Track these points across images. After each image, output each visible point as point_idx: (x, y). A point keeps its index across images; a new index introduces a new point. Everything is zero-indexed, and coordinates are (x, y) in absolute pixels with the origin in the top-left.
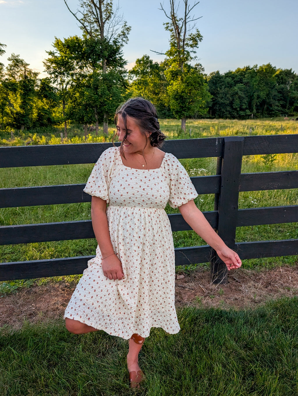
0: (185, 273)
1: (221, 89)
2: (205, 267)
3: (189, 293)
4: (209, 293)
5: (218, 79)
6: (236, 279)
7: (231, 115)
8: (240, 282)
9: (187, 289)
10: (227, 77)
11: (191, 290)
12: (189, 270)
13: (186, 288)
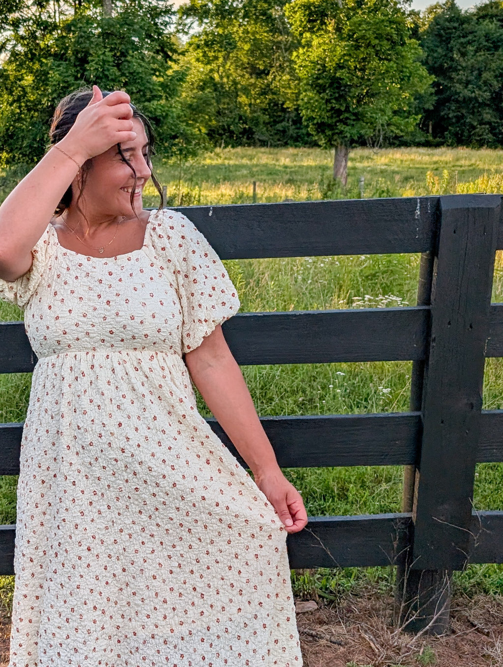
0: (320, 596)
1: (463, 55)
2: (384, 583)
3: (329, 655)
4: (388, 658)
5: (456, 25)
6: (476, 622)
7: (494, 135)
8: (488, 634)
9: (323, 642)
10: (484, 17)
11: (336, 646)
12: (332, 588)
13: (322, 638)
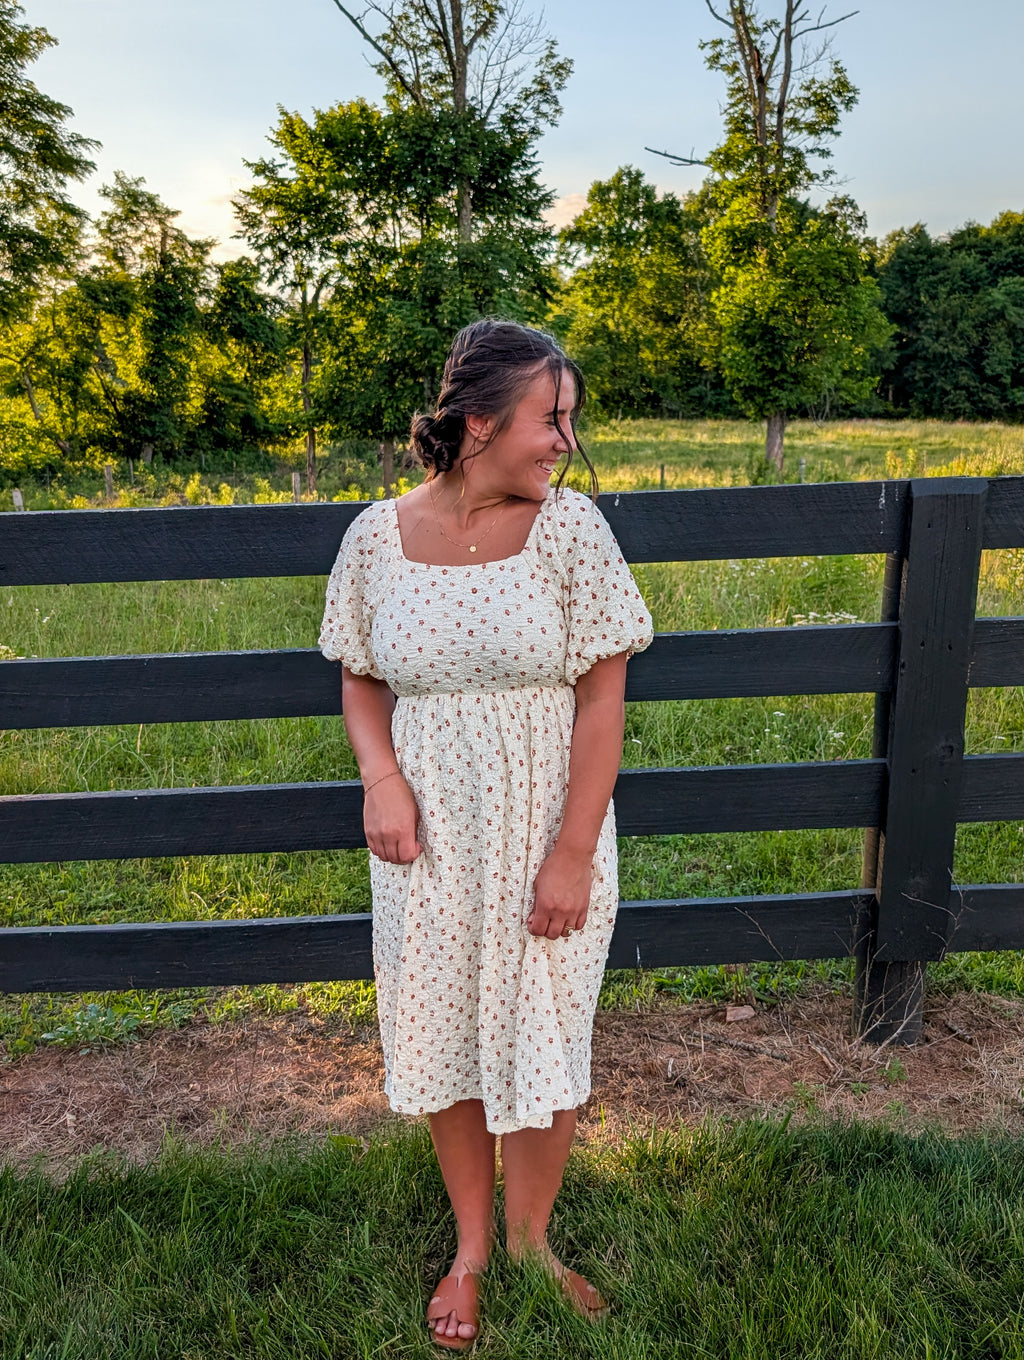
1: (933, 297)
5: (924, 257)
7: (973, 403)
10: (959, 248)
